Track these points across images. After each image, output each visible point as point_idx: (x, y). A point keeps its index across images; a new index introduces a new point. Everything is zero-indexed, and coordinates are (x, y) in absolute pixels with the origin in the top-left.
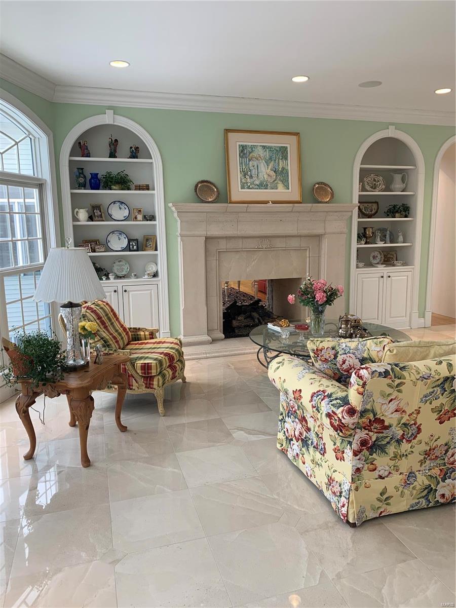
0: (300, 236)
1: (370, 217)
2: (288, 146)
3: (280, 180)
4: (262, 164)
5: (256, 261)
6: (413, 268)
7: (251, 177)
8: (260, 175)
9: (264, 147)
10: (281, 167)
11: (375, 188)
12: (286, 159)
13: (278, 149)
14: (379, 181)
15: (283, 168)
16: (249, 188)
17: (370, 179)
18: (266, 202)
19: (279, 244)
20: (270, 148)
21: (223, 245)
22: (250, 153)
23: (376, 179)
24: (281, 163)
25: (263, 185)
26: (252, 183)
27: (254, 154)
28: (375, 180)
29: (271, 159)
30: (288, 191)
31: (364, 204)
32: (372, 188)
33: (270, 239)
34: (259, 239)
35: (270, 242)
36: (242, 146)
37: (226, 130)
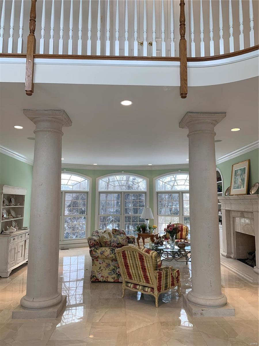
3: (242, 184)
4: (239, 177)
7: (236, 184)
8: (238, 182)
10: (243, 177)
12: (245, 173)
19: (246, 215)
20: (242, 169)
21: (233, 214)
24: (243, 175)
25: (238, 187)
26: (236, 187)
27: (238, 173)
29: (241, 174)
30: (243, 189)
33: (243, 213)
34: (240, 212)
35: (243, 214)
36: (236, 171)
37: (233, 165)
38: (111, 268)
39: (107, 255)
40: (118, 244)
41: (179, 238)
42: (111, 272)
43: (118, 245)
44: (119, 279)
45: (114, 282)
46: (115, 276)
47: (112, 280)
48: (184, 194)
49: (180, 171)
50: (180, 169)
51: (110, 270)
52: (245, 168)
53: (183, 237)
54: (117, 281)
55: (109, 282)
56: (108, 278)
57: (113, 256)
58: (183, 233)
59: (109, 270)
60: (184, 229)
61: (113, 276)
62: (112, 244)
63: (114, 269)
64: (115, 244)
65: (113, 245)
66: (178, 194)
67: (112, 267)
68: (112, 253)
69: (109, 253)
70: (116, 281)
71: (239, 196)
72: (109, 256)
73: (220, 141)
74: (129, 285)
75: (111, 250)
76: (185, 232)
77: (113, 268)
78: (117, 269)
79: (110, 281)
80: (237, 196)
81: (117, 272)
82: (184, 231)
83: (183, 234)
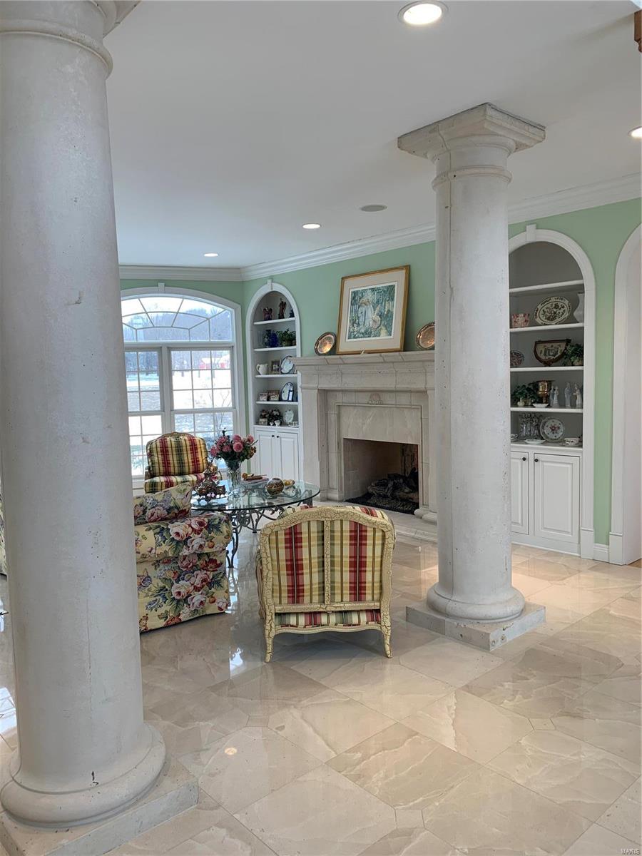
0: (410, 392)
1: (547, 364)
2: (396, 284)
3: (384, 325)
4: (370, 309)
5: (371, 419)
6: (582, 452)
7: (358, 325)
8: (367, 322)
9: (373, 290)
10: (386, 310)
11: (553, 319)
12: (393, 300)
13: (386, 290)
14: (563, 307)
15: (389, 311)
16: (354, 337)
17: (549, 305)
18: (359, 353)
19: (389, 399)
20: (379, 289)
21: (340, 399)
22: (360, 299)
23: (560, 304)
24: (387, 305)
25: (367, 334)
26: (358, 332)
27: (364, 299)
28: (556, 306)
29: (378, 302)
30: (389, 337)
31: (546, 344)
32: (548, 319)
33: (380, 394)
34: (370, 394)
35: (380, 397)
36: (355, 293)
37: (343, 278)
38: (153, 589)
39: (149, 549)
40: (169, 510)
41: (191, 470)
42: (156, 601)
43: (168, 513)
44: (180, 614)
45: (167, 627)
46: (168, 608)
47: (162, 623)
48: (172, 352)
49: (161, 285)
50: (161, 281)
51: (150, 593)
52: (394, 286)
53: (201, 465)
54: (176, 620)
55: (151, 630)
56: (147, 619)
57: (167, 548)
58: (200, 456)
59: (147, 596)
60: (198, 446)
61: (161, 611)
62: (149, 513)
63: (163, 589)
64: (161, 512)
65: (152, 515)
66: (155, 353)
67: (156, 583)
68: (164, 542)
69: (154, 541)
70: (173, 622)
71: (382, 354)
72: (153, 551)
73: (381, 208)
74: (293, 620)
75: (158, 533)
76: (203, 454)
77: (161, 584)
78: (172, 584)
79: (153, 628)
80: (378, 354)
81: (174, 595)
82: (199, 450)
83: (200, 459)
